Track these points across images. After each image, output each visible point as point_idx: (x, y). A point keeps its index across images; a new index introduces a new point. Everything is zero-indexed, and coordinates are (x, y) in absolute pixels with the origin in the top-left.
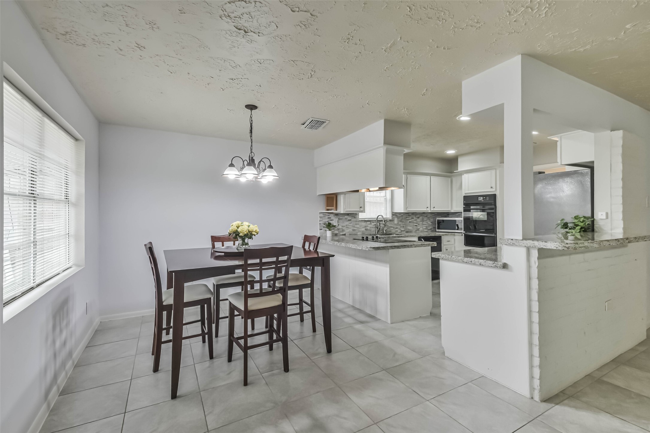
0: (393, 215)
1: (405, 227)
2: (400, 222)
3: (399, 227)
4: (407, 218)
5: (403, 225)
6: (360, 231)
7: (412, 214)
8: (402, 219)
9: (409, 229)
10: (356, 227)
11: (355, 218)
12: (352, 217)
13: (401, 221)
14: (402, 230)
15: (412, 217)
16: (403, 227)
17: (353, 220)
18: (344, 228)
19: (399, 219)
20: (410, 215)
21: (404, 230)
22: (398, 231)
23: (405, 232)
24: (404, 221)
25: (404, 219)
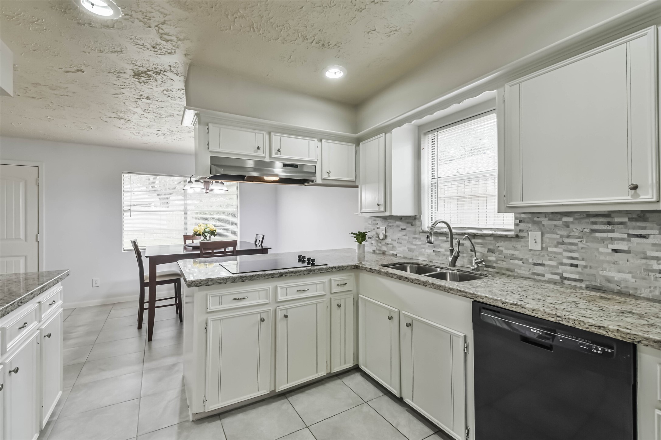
0: (520, 222)
1: (585, 267)
2: (556, 246)
3: (554, 263)
4: (598, 235)
5: (572, 258)
6: (424, 255)
7: (630, 219)
8: (568, 237)
9: (609, 280)
10: (415, 245)
11: (412, 225)
12: (408, 223)
13: (563, 243)
14: (565, 275)
15: (631, 232)
16: (576, 266)
17: (410, 229)
18: (395, 244)
19: (547, 235)
20: (621, 223)
21: (576, 277)
22: (544, 276)
23: (583, 285)
24: (580, 245)
25: (579, 238)
